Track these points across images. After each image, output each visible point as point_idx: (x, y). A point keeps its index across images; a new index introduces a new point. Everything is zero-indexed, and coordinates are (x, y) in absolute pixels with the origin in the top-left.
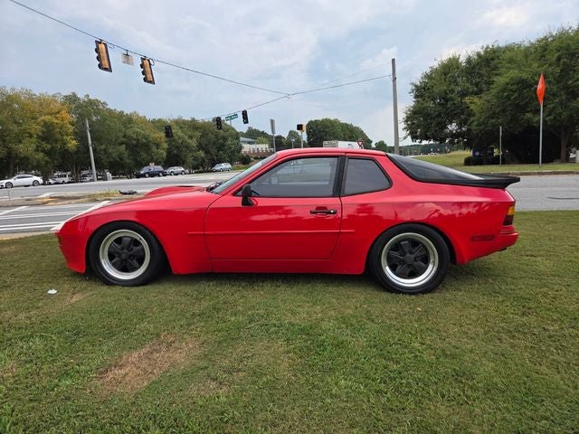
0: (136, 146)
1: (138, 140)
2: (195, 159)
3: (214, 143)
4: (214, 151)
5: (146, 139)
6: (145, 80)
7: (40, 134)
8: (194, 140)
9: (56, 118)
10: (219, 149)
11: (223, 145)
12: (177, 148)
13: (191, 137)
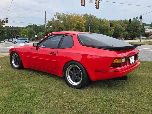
0: (103, 30)
1: (104, 28)
2: (124, 35)
3: (133, 29)
4: (132, 32)
5: (107, 27)
6: (96, 8)
7: (76, 27)
8: (125, 28)
9: (81, 22)
10: (134, 31)
11: (136, 29)
12: (118, 31)
13: (123, 27)
